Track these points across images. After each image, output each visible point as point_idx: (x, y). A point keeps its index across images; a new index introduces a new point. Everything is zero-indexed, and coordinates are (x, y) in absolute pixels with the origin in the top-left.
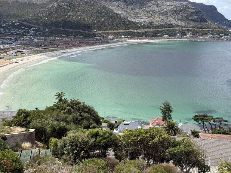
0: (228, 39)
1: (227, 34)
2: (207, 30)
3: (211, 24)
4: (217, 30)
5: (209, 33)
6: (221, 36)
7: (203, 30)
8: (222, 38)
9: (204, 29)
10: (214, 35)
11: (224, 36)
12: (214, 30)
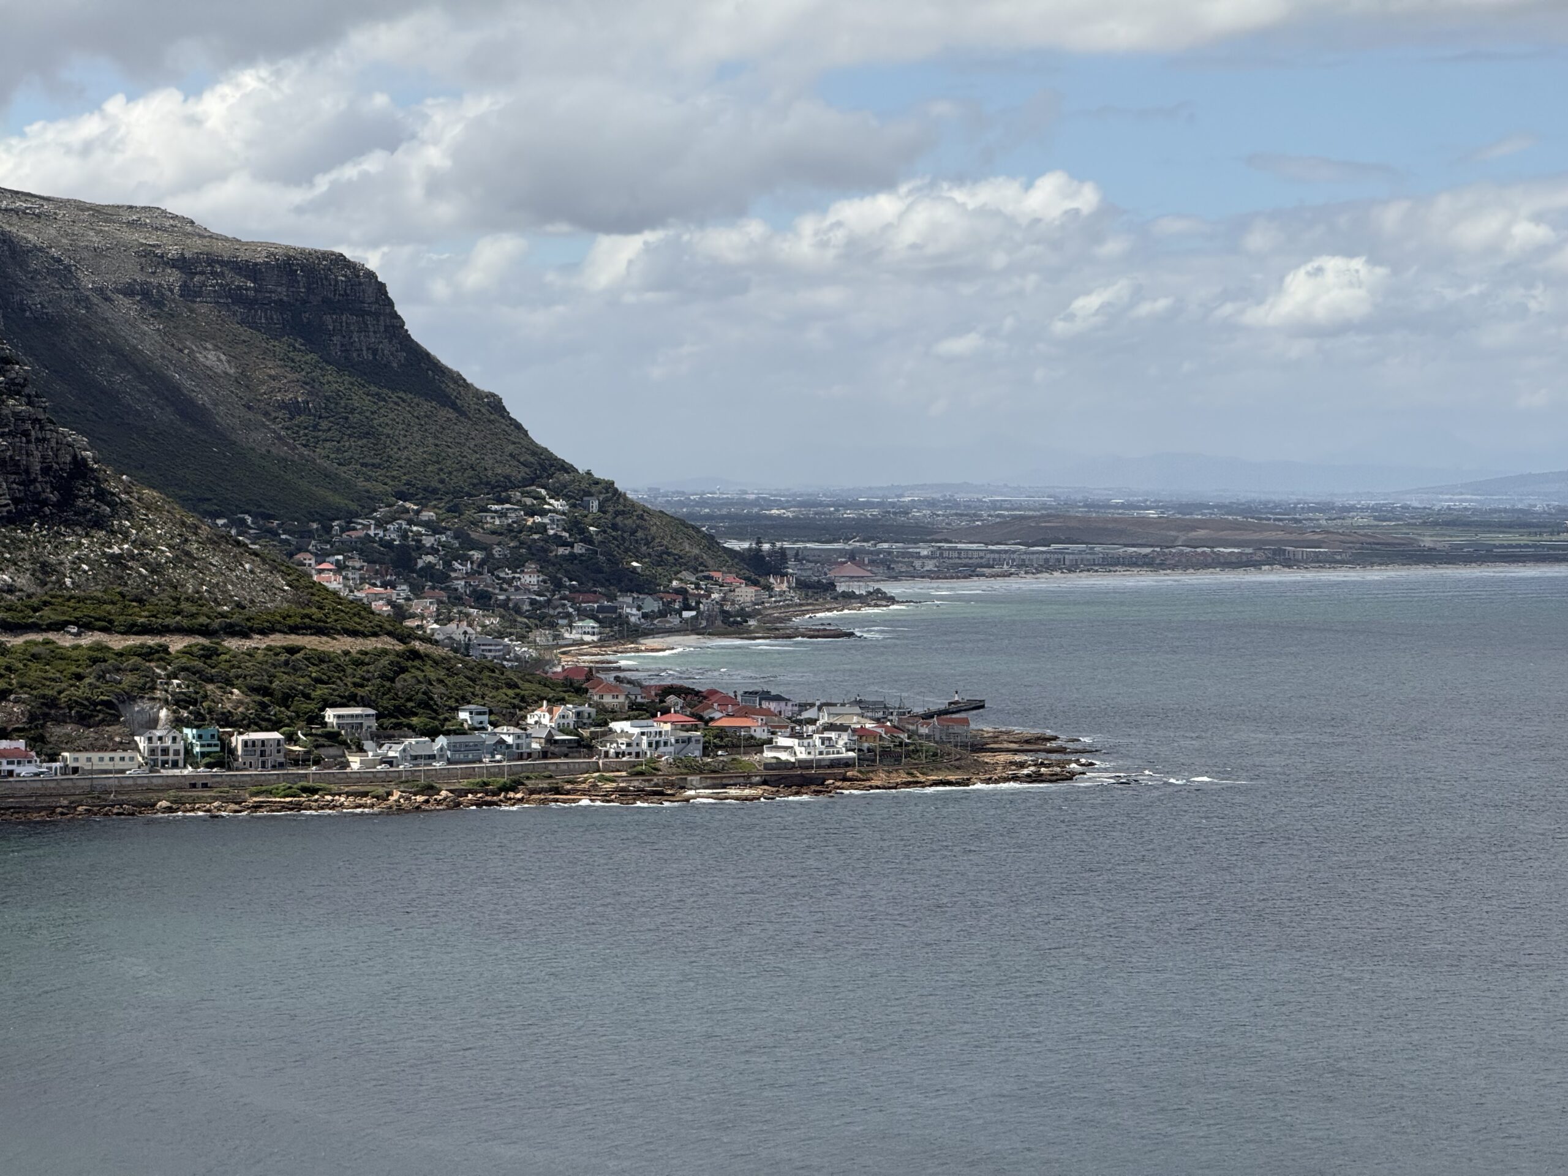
0: (430, 789)
1: (427, 704)
2: (117, 642)
3: (183, 558)
4: (278, 640)
5: (147, 688)
6: (333, 737)
7: (57, 655)
8: (355, 762)
9: (65, 641)
10: (226, 720)
11: (381, 737)
12: (233, 644)
